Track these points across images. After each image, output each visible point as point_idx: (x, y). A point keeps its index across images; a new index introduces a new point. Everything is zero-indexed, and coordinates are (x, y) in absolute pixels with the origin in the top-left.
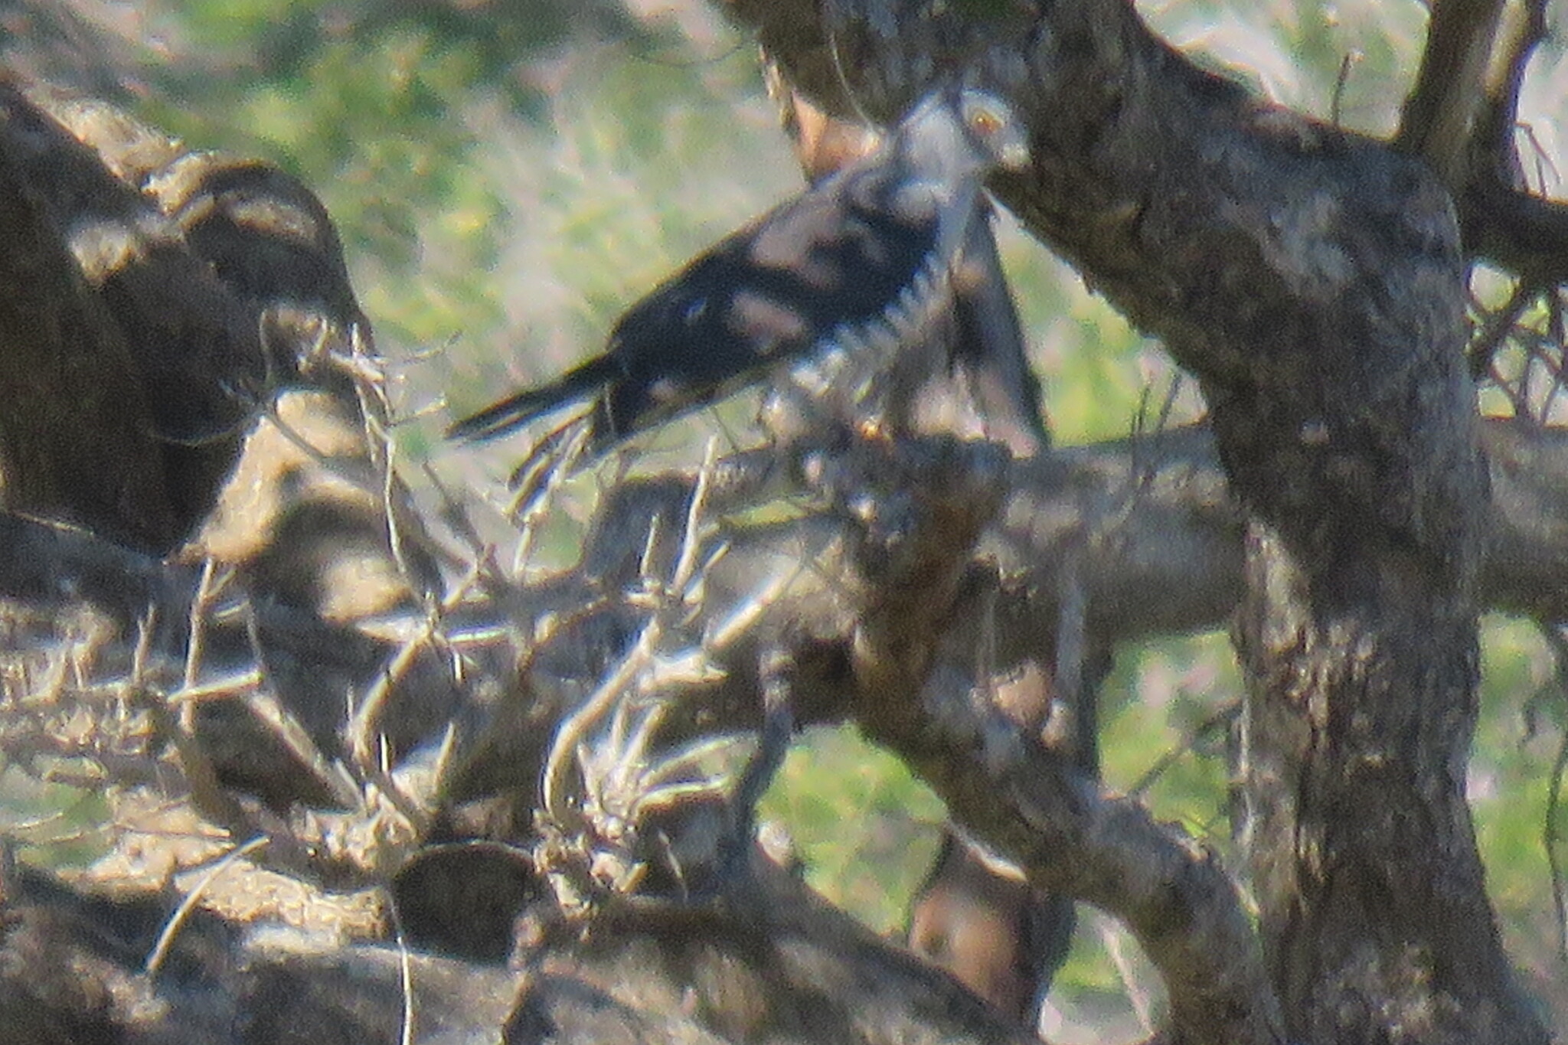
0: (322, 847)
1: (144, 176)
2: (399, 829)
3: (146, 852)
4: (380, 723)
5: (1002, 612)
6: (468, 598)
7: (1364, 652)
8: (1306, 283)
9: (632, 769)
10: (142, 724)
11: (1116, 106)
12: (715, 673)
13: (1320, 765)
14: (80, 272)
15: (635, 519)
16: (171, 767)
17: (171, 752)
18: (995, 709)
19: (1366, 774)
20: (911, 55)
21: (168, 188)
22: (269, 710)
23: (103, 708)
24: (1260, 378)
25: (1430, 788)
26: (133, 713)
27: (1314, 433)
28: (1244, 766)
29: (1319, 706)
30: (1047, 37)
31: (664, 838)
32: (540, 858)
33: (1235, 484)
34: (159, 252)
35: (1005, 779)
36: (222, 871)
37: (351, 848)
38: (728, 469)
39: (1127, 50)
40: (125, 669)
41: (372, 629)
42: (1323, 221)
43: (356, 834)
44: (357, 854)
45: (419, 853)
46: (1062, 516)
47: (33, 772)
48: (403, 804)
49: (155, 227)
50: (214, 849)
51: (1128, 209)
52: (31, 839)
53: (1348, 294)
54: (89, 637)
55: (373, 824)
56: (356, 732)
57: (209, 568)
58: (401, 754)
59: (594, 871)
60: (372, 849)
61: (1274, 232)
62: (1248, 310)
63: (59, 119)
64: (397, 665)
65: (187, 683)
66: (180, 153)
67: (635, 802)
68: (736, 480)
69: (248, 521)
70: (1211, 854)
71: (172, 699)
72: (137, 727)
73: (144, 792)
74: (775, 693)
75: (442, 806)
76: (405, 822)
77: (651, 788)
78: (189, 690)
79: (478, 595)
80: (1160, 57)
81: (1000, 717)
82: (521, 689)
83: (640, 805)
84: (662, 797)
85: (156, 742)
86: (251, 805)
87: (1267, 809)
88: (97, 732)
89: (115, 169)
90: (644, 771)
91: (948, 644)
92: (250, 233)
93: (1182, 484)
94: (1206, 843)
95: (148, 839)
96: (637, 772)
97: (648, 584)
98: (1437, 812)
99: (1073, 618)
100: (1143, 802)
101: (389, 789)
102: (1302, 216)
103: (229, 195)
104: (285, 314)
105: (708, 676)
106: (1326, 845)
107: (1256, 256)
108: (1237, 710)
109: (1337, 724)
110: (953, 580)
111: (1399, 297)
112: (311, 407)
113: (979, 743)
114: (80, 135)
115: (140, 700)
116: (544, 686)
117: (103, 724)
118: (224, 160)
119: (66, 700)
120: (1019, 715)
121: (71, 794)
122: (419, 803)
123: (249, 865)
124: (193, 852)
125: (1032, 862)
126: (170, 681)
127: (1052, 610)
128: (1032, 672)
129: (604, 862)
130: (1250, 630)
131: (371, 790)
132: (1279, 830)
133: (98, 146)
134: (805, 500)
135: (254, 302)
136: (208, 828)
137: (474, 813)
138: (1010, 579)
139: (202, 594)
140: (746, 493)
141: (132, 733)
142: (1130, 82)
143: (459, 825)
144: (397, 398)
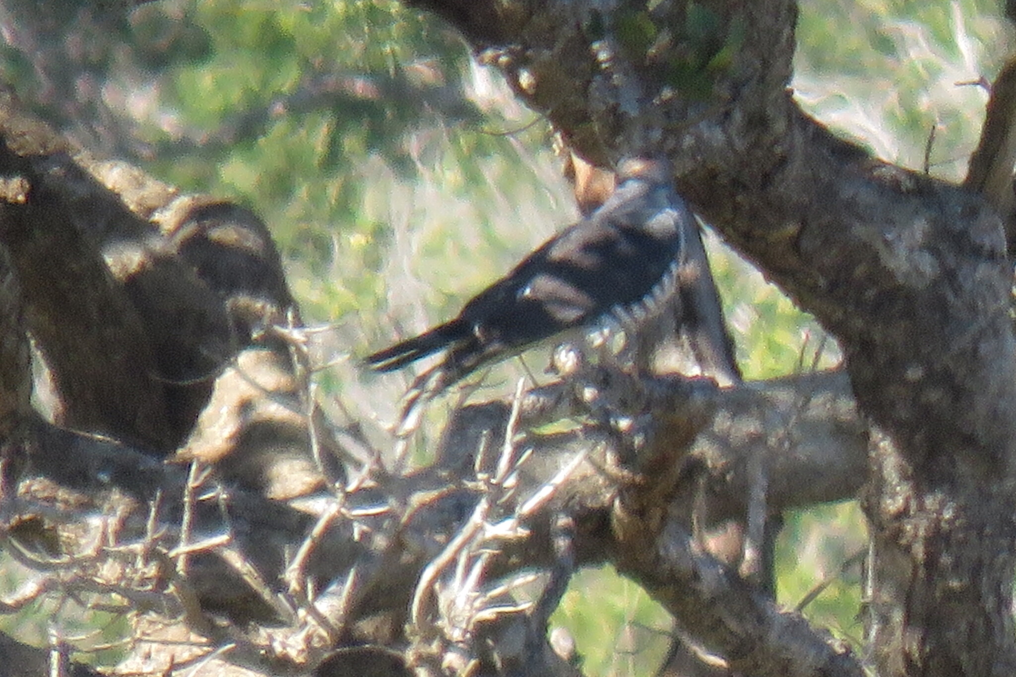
0: (270, 649)
1: (151, 211)
2: (321, 638)
3: (153, 655)
4: (306, 569)
5: (710, 490)
6: (364, 485)
7: (948, 515)
8: (907, 275)
9: (468, 598)
10: (152, 570)
11: (783, 161)
12: (523, 532)
13: (920, 589)
14: (110, 274)
15: (472, 432)
16: (170, 598)
17: (171, 589)
18: (707, 553)
19: (950, 595)
20: (648, 128)
21: (167, 218)
22: (235, 560)
23: (127, 559)
24: (877, 337)
25: (990, 603)
26: (146, 562)
27: (914, 373)
28: (870, 592)
29: (919, 551)
30: (738, 116)
31: (490, 642)
32: (409, 656)
33: (862, 406)
34: (160, 262)
35: (713, 601)
36: (203, 667)
37: (289, 649)
38: (532, 398)
39: (790, 126)
40: (141, 533)
41: (299, 505)
42: (919, 236)
43: (291, 641)
44: (293, 653)
45: (333, 653)
46: (749, 426)
47: (81, 603)
48: (322, 621)
49: (157, 245)
50: (197, 651)
51: (791, 229)
52: (80, 647)
53: (935, 284)
54: (118, 513)
55: (303, 635)
56: (291, 575)
57: (194, 468)
58: (321, 588)
59: (445, 664)
60: (303, 651)
61: (887, 243)
62: (871, 293)
63: (96, 175)
64: (317, 529)
65: (182, 544)
66: (175, 195)
67: (470, 618)
68: (538, 406)
69: (218, 435)
70: (849, 650)
71: (172, 554)
72: (149, 571)
73: (153, 616)
74: (562, 544)
75: (346, 622)
76: (324, 633)
77: (480, 609)
78: (183, 549)
79: (370, 483)
80: (811, 129)
81: (711, 560)
82: (398, 545)
83: (473, 620)
84: (489, 614)
85: (162, 582)
86: (223, 622)
87: (885, 620)
88: (123, 576)
89: (132, 207)
90: (476, 598)
91: (674, 510)
92: (221, 247)
93: (828, 406)
94: (844, 643)
95: (155, 646)
96: (472, 599)
97: (480, 476)
98: (995, 619)
99: (759, 494)
100: (804, 616)
101: (313, 611)
102: (906, 234)
103: (207, 223)
104: (243, 300)
105: (519, 534)
106: (923, 642)
107: (876, 259)
108: (864, 553)
109: (931, 562)
110: (677, 470)
111: (968, 286)
112: (259, 361)
113: (696, 576)
114: (109, 186)
115: (151, 555)
116: (413, 543)
117: (128, 570)
118: (204, 199)
119: (102, 555)
120: (723, 558)
121: (106, 617)
122: (332, 620)
123: (220, 662)
124: (183, 654)
125: (731, 655)
126: (172, 542)
127: (744, 488)
128: (731, 529)
129: (451, 659)
130: (873, 500)
131: (302, 612)
132: (892, 634)
133: (121, 193)
134: (583, 418)
135: (222, 293)
136: (194, 637)
137: (366, 626)
138: (715, 468)
139: (192, 483)
140: (544, 415)
141: (146, 576)
142: (792, 147)
143: (357, 634)
144: (316, 354)
